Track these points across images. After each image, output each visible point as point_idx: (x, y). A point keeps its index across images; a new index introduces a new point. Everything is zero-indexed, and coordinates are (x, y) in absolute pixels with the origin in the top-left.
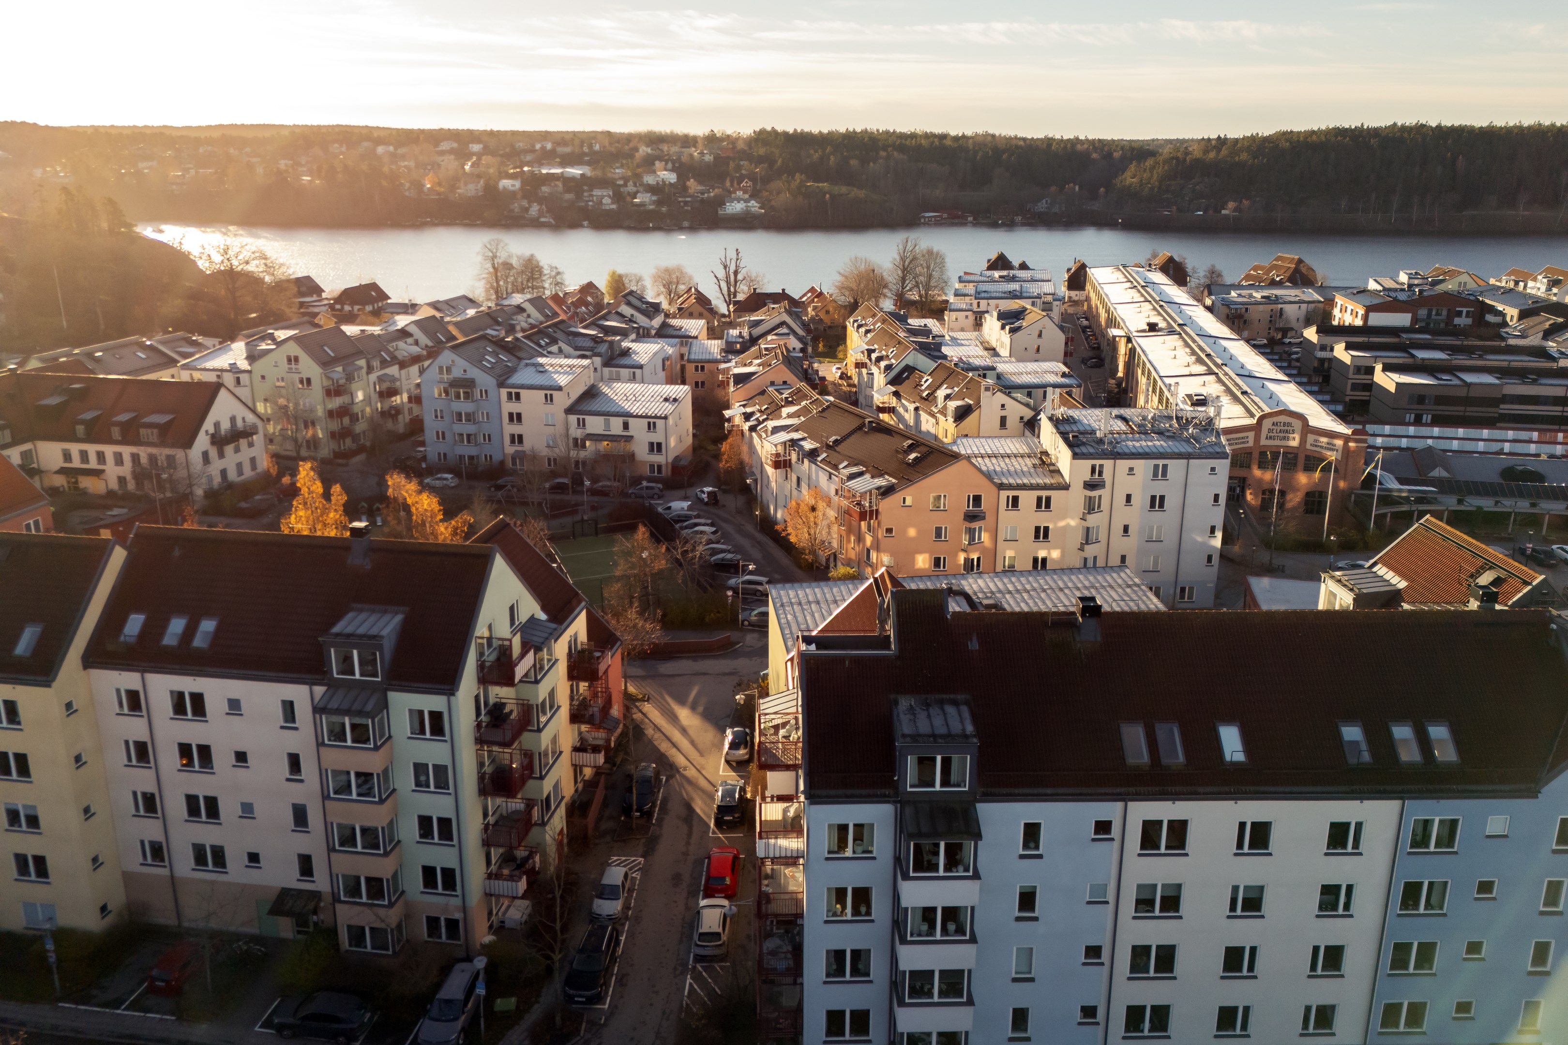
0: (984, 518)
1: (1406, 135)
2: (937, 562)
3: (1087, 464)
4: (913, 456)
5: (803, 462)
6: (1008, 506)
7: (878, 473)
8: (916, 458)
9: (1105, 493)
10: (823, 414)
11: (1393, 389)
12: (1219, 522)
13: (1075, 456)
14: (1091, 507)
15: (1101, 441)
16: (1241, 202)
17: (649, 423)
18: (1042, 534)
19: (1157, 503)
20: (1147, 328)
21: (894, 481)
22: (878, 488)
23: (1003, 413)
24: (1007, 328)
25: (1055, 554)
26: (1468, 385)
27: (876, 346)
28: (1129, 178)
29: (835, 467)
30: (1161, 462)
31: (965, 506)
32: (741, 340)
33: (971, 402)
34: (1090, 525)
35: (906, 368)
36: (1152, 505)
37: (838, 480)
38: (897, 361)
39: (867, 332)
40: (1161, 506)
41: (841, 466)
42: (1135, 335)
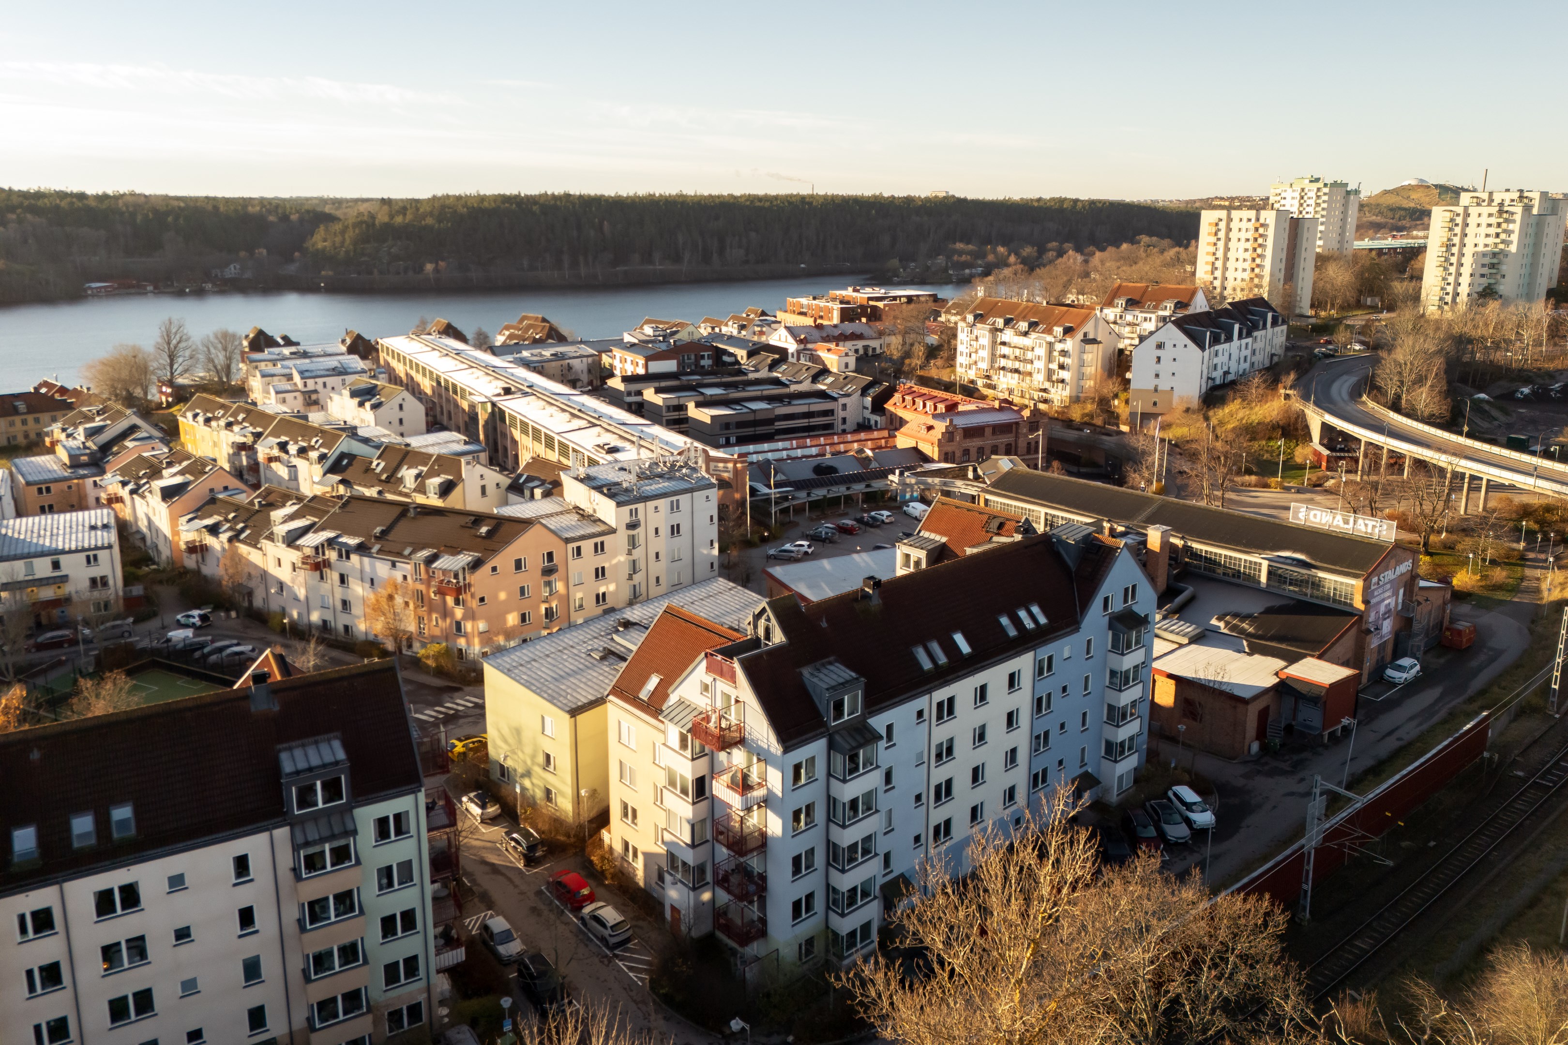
0: (557, 571)
1: (558, 203)
2: (523, 618)
3: (626, 509)
4: (484, 530)
5: (348, 558)
6: (574, 557)
7: (455, 550)
8: (488, 532)
9: (640, 531)
10: (347, 509)
11: (708, 421)
12: (715, 535)
13: (619, 504)
14: (633, 543)
15: (627, 490)
16: (437, 263)
17: (88, 557)
18: (600, 573)
19: (675, 530)
20: (502, 392)
21: (477, 554)
22: (467, 563)
23: (483, 482)
24: (368, 405)
25: (612, 587)
26: (754, 411)
27: (284, 439)
28: (320, 240)
29: (399, 554)
30: (674, 498)
31: (541, 564)
32: (88, 451)
33: (451, 477)
34: (635, 558)
35: (343, 455)
36: (673, 533)
37: (408, 567)
38: (330, 450)
39: (229, 425)
40: (678, 532)
41: (407, 552)
42: (495, 399)
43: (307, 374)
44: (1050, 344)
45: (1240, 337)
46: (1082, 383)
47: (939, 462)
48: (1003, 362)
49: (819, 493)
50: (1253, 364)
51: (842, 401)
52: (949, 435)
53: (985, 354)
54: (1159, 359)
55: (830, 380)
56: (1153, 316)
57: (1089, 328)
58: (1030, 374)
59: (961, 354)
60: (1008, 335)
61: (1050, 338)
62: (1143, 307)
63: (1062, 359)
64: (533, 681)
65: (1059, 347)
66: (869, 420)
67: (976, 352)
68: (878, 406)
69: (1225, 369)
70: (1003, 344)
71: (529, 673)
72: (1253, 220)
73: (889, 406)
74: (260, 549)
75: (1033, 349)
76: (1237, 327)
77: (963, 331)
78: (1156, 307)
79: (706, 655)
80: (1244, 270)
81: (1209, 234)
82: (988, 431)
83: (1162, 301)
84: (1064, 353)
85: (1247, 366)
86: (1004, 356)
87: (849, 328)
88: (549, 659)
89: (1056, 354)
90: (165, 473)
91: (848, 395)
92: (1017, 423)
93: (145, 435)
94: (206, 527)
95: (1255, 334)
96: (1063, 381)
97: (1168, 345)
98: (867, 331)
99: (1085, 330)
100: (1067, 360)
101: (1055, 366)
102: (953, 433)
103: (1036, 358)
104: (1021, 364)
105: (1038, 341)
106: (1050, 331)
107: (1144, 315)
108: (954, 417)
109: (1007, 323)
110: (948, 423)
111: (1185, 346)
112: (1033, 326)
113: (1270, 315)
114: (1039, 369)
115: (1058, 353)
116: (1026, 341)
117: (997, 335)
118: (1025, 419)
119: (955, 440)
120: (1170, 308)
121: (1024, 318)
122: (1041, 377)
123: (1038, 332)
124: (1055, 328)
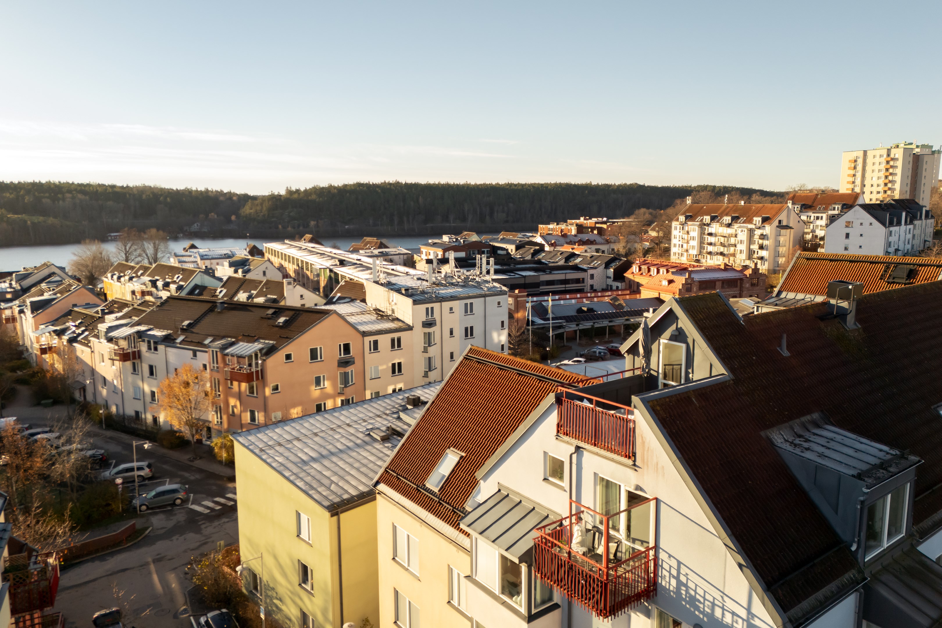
0: (354, 363)
2: (318, 409)
3: (422, 308)
4: (282, 320)
5: (156, 349)
6: (370, 350)
7: (251, 338)
8: (286, 322)
9: (435, 330)
13: (415, 302)
14: (429, 340)
15: (423, 293)
16: (317, 222)
18: (397, 369)
19: (469, 332)
20: (338, 263)
21: (271, 342)
22: (261, 350)
23: (303, 302)
24: (240, 270)
27: (157, 278)
28: (248, 209)
29: (200, 344)
30: (468, 301)
31: (337, 355)
33: (275, 297)
34: (431, 356)
35: (196, 287)
36: (466, 335)
37: (206, 355)
38: (186, 282)
39: (131, 279)
40: (472, 334)
41: (207, 342)
42: (331, 267)
43: (205, 257)
44: (751, 232)
45: (906, 224)
46: (777, 259)
48: (710, 249)
49: (587, 325)
50: (913, 246)
51: (590, 272)
52: (687, 287)
53: (695, 243)
54: (847, 236)
55: (579, 260)
56: (824, 216)
57: (783, 217)
58: (734, 255)
59: (675, 245)
60: (715, 228)
61: (750, 226)
62: (815, 209)
63: (761, 241)
64: (290, 465)
65: (758, 232)
66: (611, 286)
67: (688, 243)
68: (619, 275)
69: (896, 247)
70: (710, 234)
71: (287, 454)
72: (885, 156)
73: (628, 275)
74: (90, 347)
75: (736, 236)
76: (904, 214)
77: (676, 228)
78: (826, 210)
79: (559, 400)
80: (878, 192)
81: (849, 168)
82: (719, 284)
83: (830, 204)
84: (763, 237)
85: (909, 247)
86: (711, 244)
87: (585, 237)
88: (317, 439)
89: (756, 237)
90: (45, 294)
91: (595, 268)
92: (741, 279)
93: (57, 278)
94: (55, 331)
95: (916, 222)
96: (761, 258)
97: (856, 224)
98: (599, 239)
99: (779, 218)
100: (765, 242)
101: (755, 247)
102: (691, 284)
103: (738, 243)
104: (726, 249)
105: (740, 229)
106: (750, 221)
107: (816, 215)
108: (691, 272)
109: (713, 219)
110: (687, 277)
111: (871, 224)
112: (735, 219)
113: (924, 209)
114: (741, 251)
115: (758, 237)
116: (730, 231)
117: (705, 228)
118: (748, 276)
119: (692, 290)
120: (838, 208)
121: (727, 215)
122: (744, 256)
123: (740, 223)
124: (755, 219)
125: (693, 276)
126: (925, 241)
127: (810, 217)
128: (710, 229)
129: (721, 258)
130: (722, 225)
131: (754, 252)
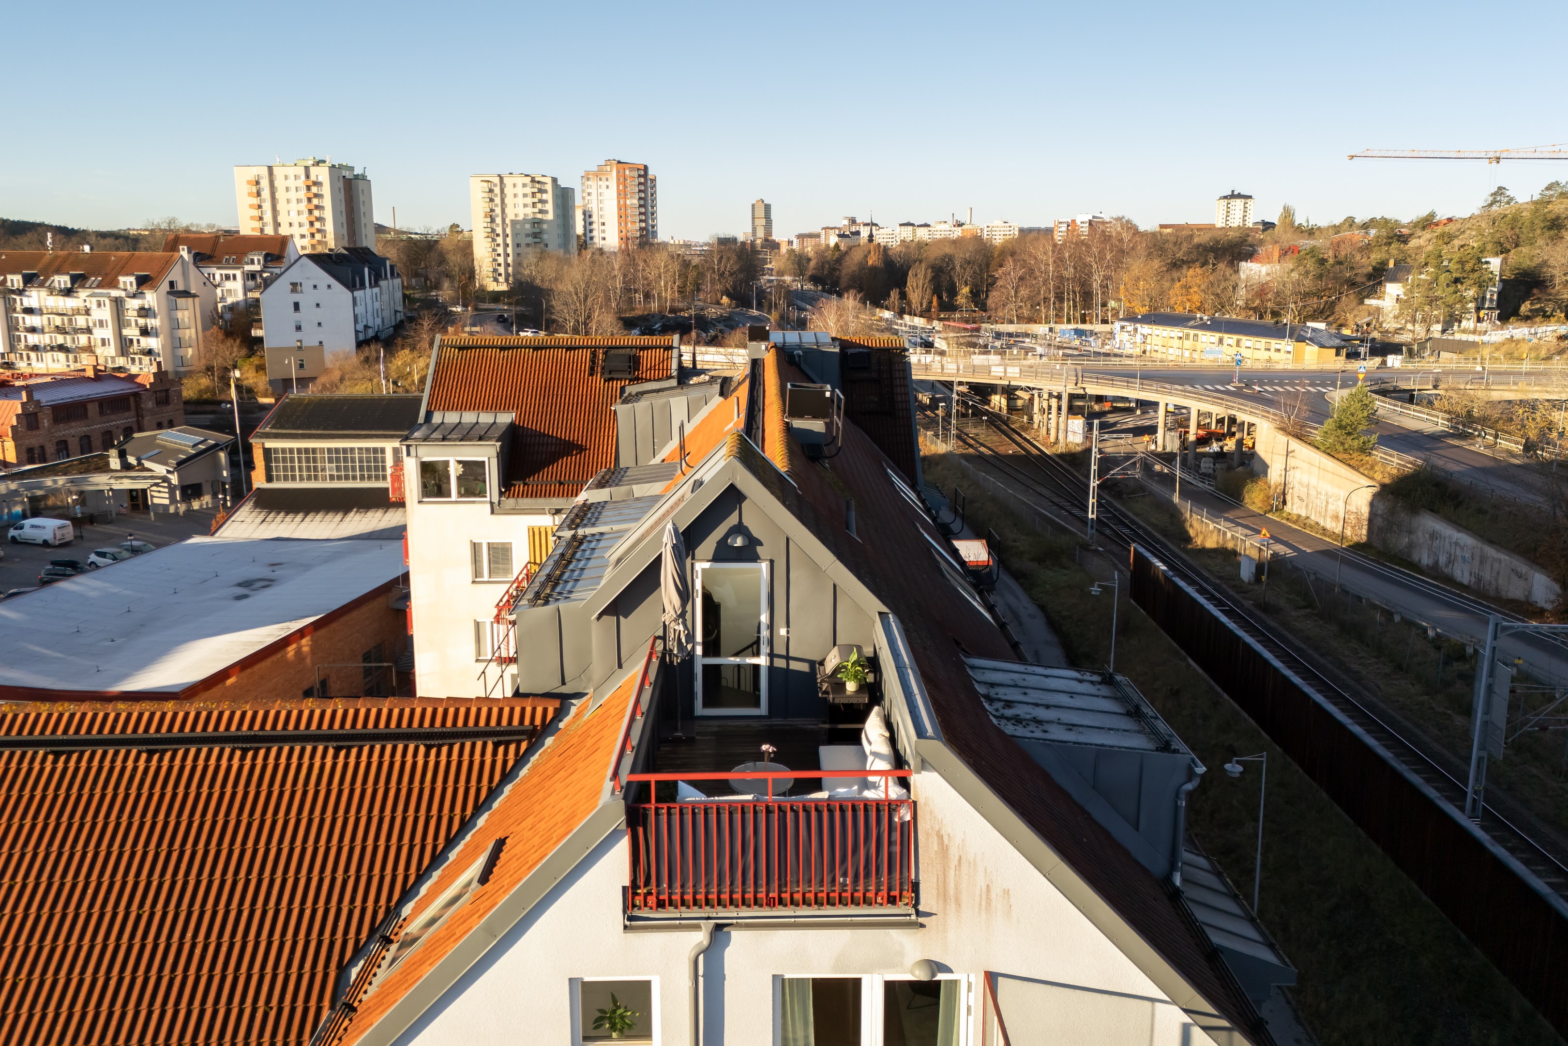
44: (118, 303)
45: (371, 286)
46: (181, 352)
47: (20, 463)
48: (33, 339)
50: (383, 319)
54: (297, 306)
56: (238, 273)
57: (175, 274)
58: (88, 349)
60: (35, 298)
61: (115, 293)
62: (220, 262)
63: (141, 321)
65: (133, 304)
69: (365, 323)
70: (29, 311)
72: (303, 177)
75: (87, 312)
76: (366, 270)
78: (238, 263)
81: (250, 195)
82: (93, 409)
83: (245, 254)
84: (144, 312)
85: (378, 321)
86: (33, 330)
89: (131, 314)
92: (136, 395)
95: (383, 283)
96: (149, 352)
97: (307, 286)
99: (169, 278)
100: (152, 322)
101: (131, 332)
102: (35, 414)
103: (95, 325)
104: (68, 337)
105: (94, 300)
106: (114, 284)
107: (224, 272)
108: (29, 389)
109: (29, 280)
110: (25, 399)
111: (329, 286)
112: (79, 280)
113: (388, 263)
114: (103, 340)
115: (135, 313)
116: (69, 303)
117: (15, 300)
118: (148, 387)
119: (40, 425)
120: (259, 261)
121: (58, 272)
122: (111, 350)
123: (90, 287)
124: (122, 279)
125: (37, 396)
126: (396, 312)
127: (214, 275)
128: (25, 300)
129: (62, 356)
130: (51, 291)
131: (131, 341)
